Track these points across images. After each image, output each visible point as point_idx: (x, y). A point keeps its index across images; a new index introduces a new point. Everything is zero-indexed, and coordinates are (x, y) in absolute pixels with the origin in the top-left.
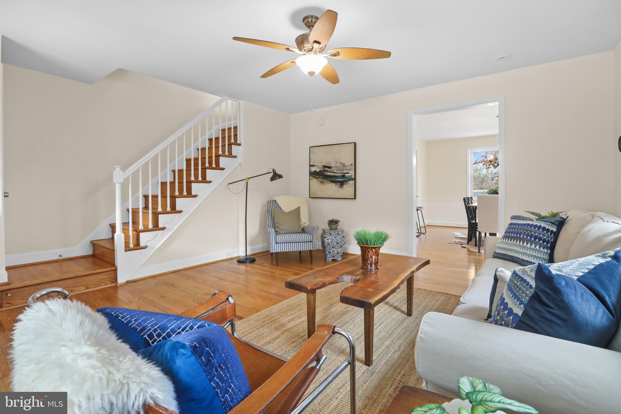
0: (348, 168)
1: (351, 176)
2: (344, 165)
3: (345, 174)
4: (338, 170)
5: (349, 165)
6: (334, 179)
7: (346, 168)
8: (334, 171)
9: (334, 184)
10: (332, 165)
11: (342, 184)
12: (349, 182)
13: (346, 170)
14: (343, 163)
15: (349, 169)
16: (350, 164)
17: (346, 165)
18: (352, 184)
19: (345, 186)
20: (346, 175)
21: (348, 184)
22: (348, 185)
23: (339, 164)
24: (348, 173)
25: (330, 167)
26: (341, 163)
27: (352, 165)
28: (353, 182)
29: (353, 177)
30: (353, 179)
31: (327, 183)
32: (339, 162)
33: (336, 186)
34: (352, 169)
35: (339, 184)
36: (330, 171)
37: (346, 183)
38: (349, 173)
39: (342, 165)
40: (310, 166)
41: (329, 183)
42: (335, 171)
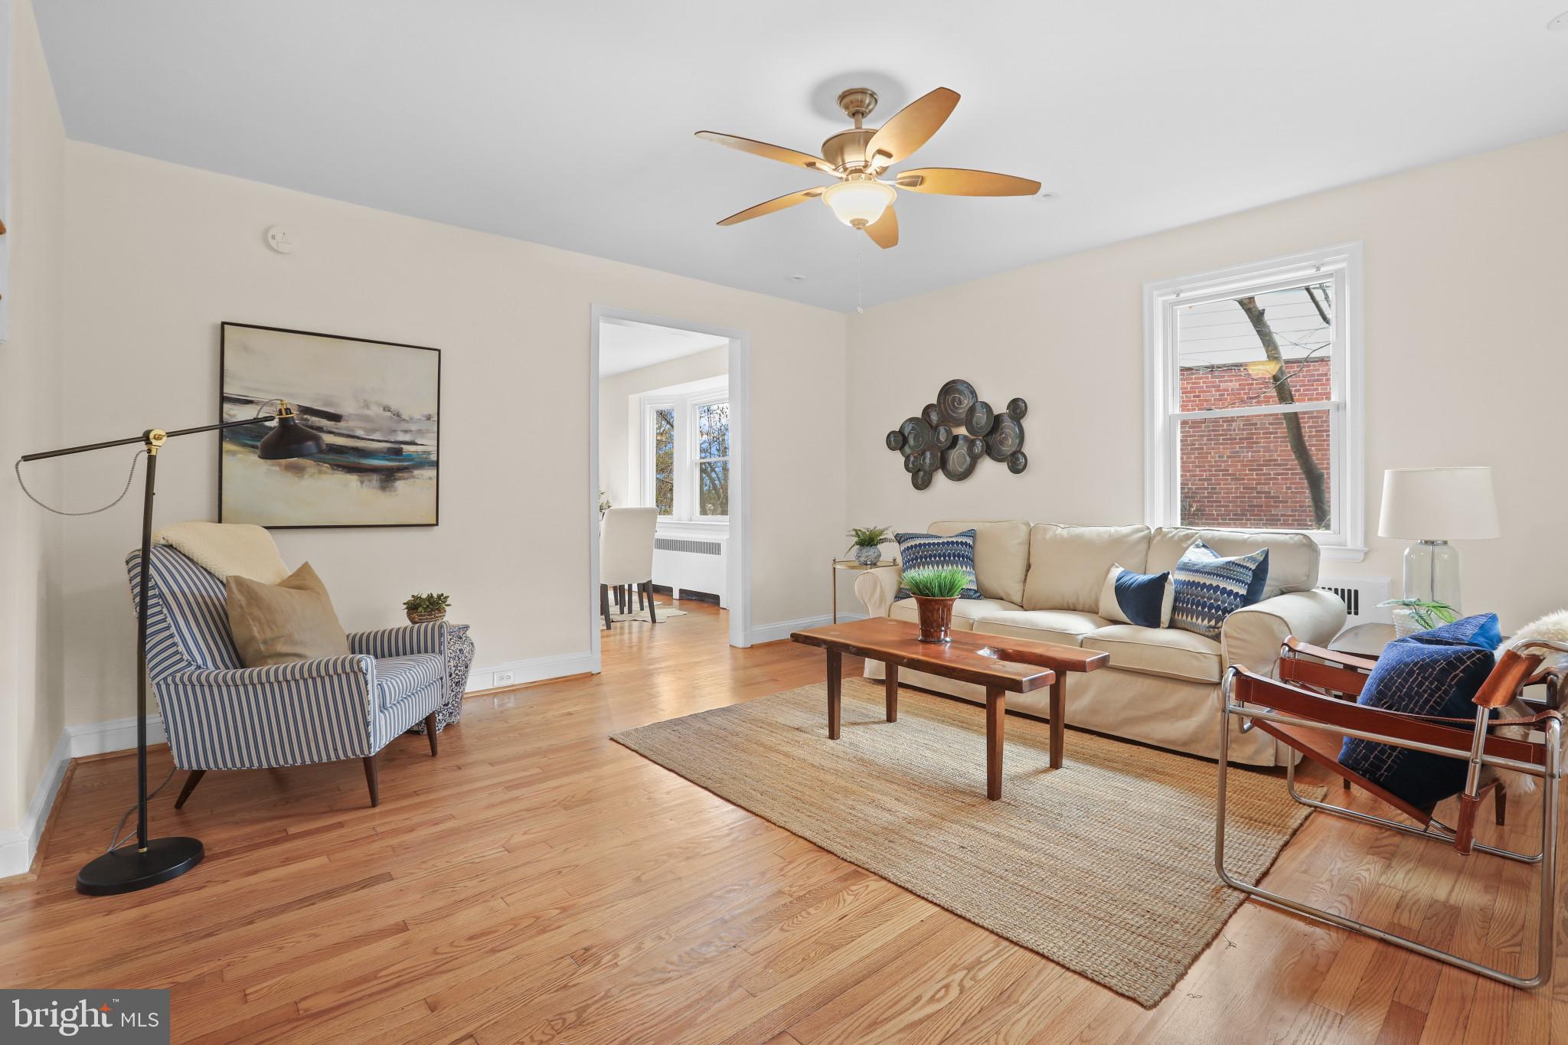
0: (414, 427)
1: (429, 453)
2: (398, 415)
3: (402, 446)
4: (374, 431)
5: (417, 416)
6: (352, 459)
7: (404, 426)
8: (353, 430)
9: (353, 479)
10: (346, 408)
11: (388, 477)
12: (416, 472)
13: (406, 431)
14: (394, 406)
15: (420, 431)
16: (426, 416)
17: (405, 416)
18: (430, 478)
19: (399, 484)
20: (406, 448)
21: (413, 477)
22: (414, 482)
23: (375, 411)
24: (413, 443)
25: (336, 418)
26: (387, 409)
27: (429, 418)
28: (432, 473)
29: (434, 457)
30: (433, 462)
31: (320, 472)
32: (378, 404)
33: (362, 482)
34: (428, 431)
35: (375, 478)
36: (336, 431)
37: (405, 475)
38: (417, 441)
39: (389, 414)
40: (223, 399)
41: (330, 471)
42: (360, 433)
